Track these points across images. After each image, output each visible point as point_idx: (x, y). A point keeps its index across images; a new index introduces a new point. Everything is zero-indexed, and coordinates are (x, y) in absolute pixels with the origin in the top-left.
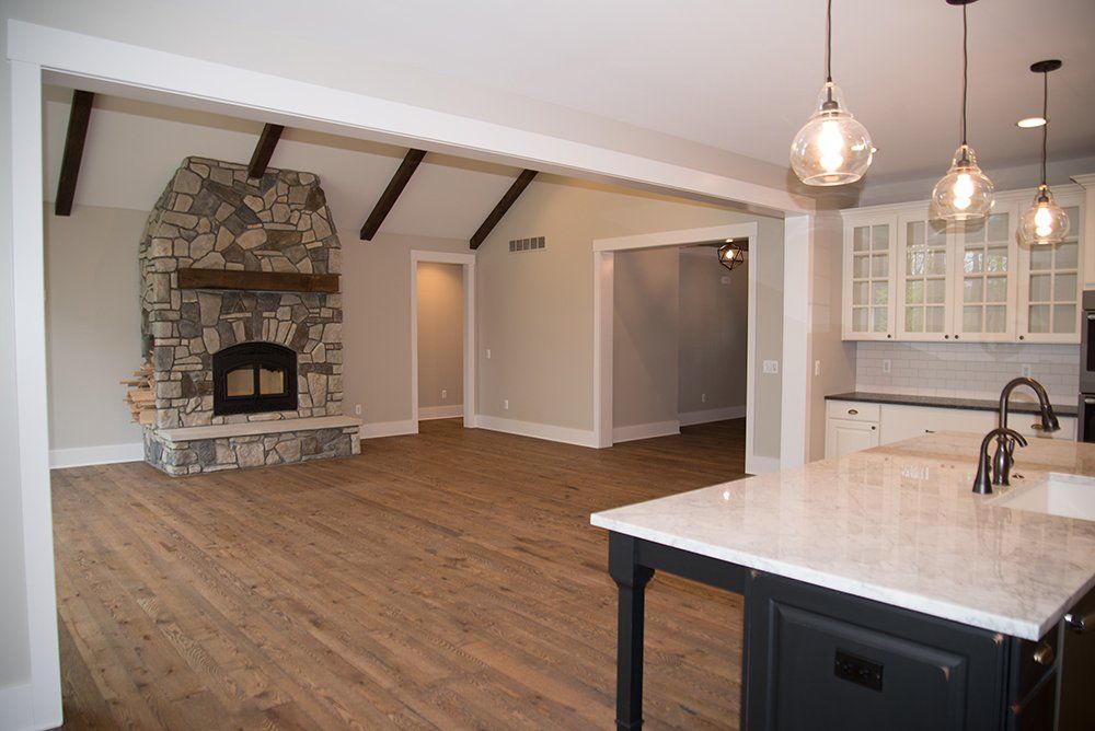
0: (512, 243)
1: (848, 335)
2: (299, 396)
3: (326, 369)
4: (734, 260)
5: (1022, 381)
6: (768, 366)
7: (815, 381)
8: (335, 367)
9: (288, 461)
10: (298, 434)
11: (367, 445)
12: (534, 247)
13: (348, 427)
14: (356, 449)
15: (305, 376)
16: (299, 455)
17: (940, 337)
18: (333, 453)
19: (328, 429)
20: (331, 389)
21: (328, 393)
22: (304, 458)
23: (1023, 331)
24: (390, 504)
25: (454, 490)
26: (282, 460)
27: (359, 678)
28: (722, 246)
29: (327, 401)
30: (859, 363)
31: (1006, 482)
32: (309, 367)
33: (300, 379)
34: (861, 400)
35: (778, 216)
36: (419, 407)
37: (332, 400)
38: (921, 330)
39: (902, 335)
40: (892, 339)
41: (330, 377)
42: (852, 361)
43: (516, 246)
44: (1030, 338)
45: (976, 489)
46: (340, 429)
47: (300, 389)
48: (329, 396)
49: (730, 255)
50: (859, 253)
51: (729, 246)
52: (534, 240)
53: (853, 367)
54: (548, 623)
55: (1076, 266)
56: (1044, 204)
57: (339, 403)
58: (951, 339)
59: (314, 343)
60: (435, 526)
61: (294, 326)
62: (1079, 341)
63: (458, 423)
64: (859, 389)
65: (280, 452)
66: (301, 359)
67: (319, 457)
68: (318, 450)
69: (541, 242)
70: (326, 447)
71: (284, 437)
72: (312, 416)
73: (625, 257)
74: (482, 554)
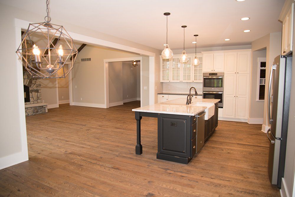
0: (82, 59)
1: (162, 81)
2: (30, 98)
3: (37, 91)
4: (136, 64)
5: (193, 87)
6: (145, 88)
7: (156, 90)
8: (39, 91)
9: (30, 115)
10: (32, 108)
11: (49, 110)
12: (88, 60)
13: (45, 106)
14: (47, 111)
15: (32, 93)
16: (32, 113)
17: (179, 81)
18: (41, 112)
19: (39, 106)
20: (39, 96)
21: (38, 97)
22: (34, 114)
23: (193, 80)
24: (64, 121)
25: (78, 118)
26: (28, 115)
27: (83, 147)
28: (133, 62)
29: (37, 99)
30: (164, 87)
31: (191, 103)
32: (32, 91)
33: (30, 94)
34: (165, 94)
35: (148, 56)
36: (59, 100)
37: (39, 99)
38: (175, 80)
39: (172, 81)
40: (170, 82)
41: (38, 93)
42: (162, 86)
43: (83, 60)
44: (195, 81)
45: (186, 104)
46: (43, 106)
47: (30, 97)
48: (38, 98)
49: (135, 63)
50: (163, 64)
51: (135, 62)
52: (88, 59)
53: (163, 88)
54: (113, 137)
55: (202, 68)
56: (196, 59)
57: (41, 100)
58: (181, 82)
59: (34, 85)
60: (79, 124)
61: (28, 80)
62: (202, 82)
63: (68, 105)
64: (164, 92)
65: (28, 112)
66: (30, 89)
67: (38, 113)
68: (37, 112)
69: (90, 59)
70: (39, 111)
71: (28, 109)
72: (34, 103)
73: (110, 64)
74: (93, 128)
